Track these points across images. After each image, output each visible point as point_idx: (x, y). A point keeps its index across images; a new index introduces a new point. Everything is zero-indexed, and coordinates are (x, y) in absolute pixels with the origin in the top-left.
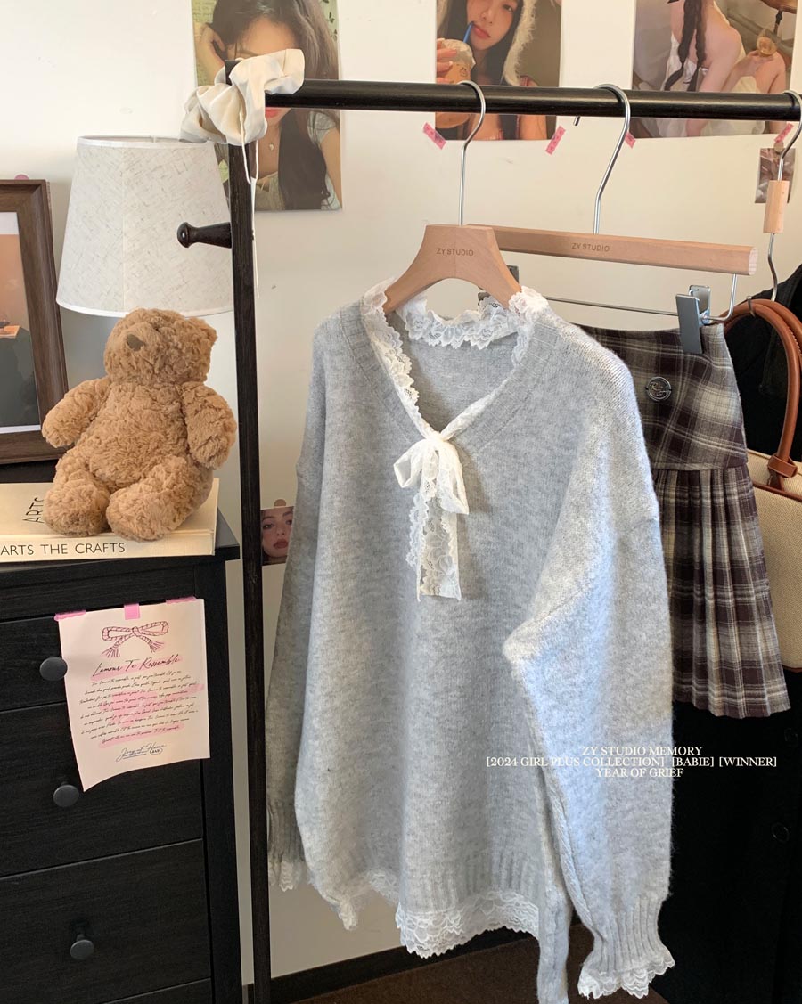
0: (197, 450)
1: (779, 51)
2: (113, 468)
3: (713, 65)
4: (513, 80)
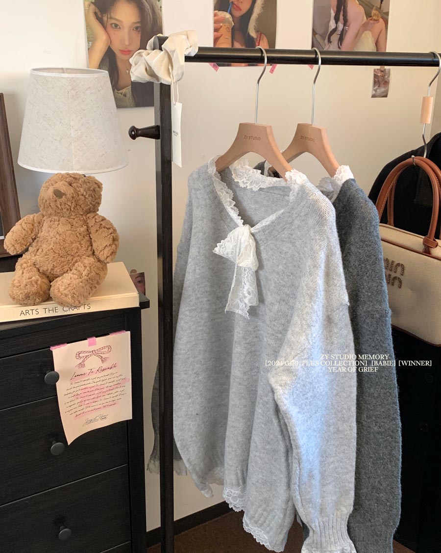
0: (100, 253)
1: (382, 18)
2: (52, 266)
3: (351, 26)
4: (253, 33)
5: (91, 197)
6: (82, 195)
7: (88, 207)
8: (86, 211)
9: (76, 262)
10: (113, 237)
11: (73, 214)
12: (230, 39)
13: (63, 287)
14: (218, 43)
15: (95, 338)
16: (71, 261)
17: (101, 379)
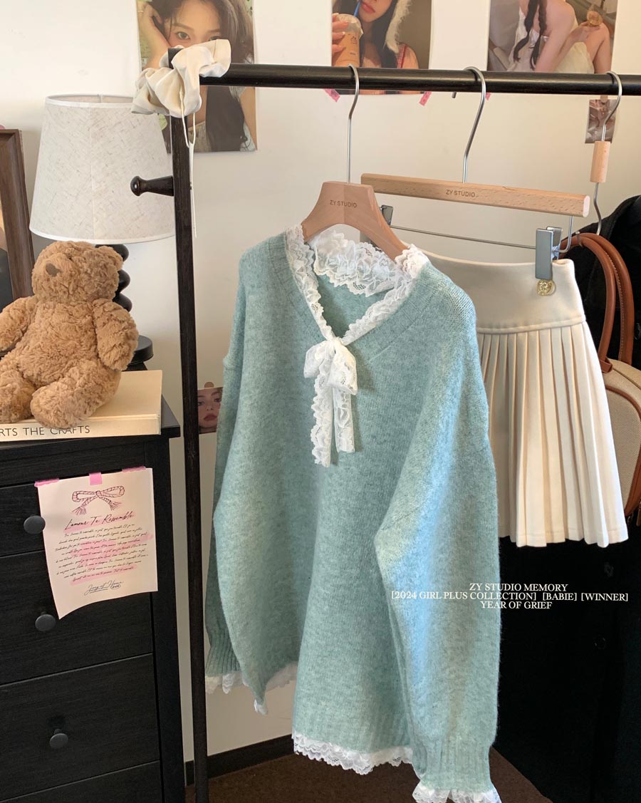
0: (105, 356)
1: (604, 22)
2: (38, 370)
3: (552, 35)
4: (393, 46)
5: (99, 277)
6: (86, 273)
7: (95, 290)
8: (92, 295)
9: (71, 366)
10: (126, 334)
11: (73, 299)
12: (357, 55)
13: (44, 401)
14: (339, 59)
15: (100, 473)
16: (64, 365)
17: (110, 532)
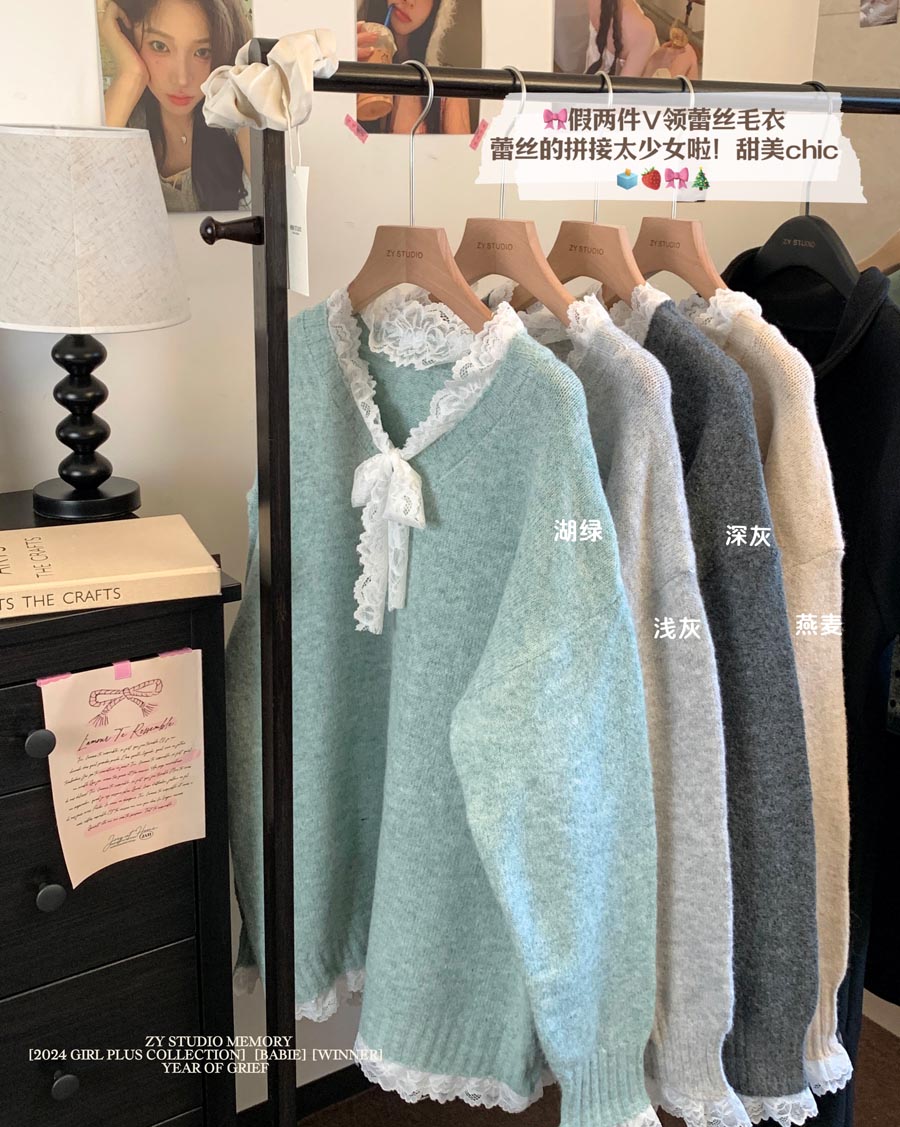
1: (690, 42)
3: (630, 56)
15: (128, 662)
17: (142, 750)
